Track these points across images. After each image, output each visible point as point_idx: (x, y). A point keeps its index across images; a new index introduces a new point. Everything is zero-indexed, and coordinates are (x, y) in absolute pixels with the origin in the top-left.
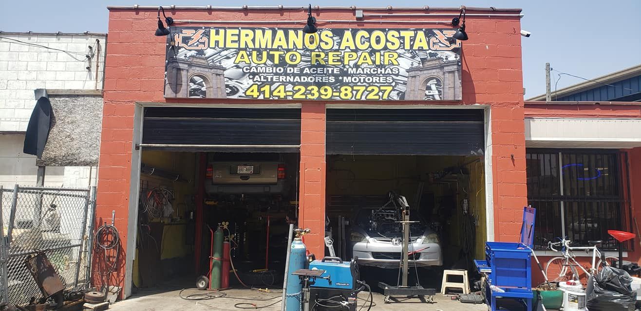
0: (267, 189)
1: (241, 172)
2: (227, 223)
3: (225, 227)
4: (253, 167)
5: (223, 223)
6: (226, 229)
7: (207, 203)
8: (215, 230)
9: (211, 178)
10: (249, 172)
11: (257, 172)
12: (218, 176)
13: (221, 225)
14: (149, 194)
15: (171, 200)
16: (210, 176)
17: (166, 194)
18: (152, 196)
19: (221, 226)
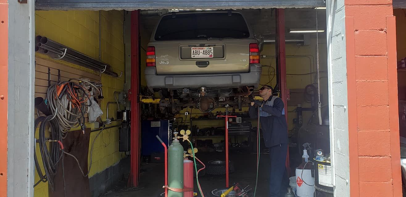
0: (236, 79)
1: (196, 56)
2: (189, 132)
3: (186, 138)
4: (212, 48)
5: (182, 132)
6: (186, 141)
7: (144, 101)
8: (169, 142)
9: (153, 65)
10: (208, 56)
11: (220, 55)
12: (163, 63)
13: (179, 135)
14: (59, 89)
15: (98, 98)
16: (152, 63)
17: (90, 90)
18: (65, 92)
19: (179, 137)
